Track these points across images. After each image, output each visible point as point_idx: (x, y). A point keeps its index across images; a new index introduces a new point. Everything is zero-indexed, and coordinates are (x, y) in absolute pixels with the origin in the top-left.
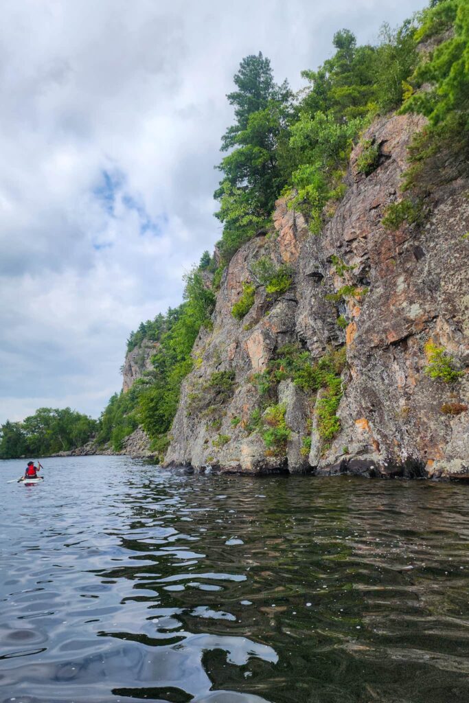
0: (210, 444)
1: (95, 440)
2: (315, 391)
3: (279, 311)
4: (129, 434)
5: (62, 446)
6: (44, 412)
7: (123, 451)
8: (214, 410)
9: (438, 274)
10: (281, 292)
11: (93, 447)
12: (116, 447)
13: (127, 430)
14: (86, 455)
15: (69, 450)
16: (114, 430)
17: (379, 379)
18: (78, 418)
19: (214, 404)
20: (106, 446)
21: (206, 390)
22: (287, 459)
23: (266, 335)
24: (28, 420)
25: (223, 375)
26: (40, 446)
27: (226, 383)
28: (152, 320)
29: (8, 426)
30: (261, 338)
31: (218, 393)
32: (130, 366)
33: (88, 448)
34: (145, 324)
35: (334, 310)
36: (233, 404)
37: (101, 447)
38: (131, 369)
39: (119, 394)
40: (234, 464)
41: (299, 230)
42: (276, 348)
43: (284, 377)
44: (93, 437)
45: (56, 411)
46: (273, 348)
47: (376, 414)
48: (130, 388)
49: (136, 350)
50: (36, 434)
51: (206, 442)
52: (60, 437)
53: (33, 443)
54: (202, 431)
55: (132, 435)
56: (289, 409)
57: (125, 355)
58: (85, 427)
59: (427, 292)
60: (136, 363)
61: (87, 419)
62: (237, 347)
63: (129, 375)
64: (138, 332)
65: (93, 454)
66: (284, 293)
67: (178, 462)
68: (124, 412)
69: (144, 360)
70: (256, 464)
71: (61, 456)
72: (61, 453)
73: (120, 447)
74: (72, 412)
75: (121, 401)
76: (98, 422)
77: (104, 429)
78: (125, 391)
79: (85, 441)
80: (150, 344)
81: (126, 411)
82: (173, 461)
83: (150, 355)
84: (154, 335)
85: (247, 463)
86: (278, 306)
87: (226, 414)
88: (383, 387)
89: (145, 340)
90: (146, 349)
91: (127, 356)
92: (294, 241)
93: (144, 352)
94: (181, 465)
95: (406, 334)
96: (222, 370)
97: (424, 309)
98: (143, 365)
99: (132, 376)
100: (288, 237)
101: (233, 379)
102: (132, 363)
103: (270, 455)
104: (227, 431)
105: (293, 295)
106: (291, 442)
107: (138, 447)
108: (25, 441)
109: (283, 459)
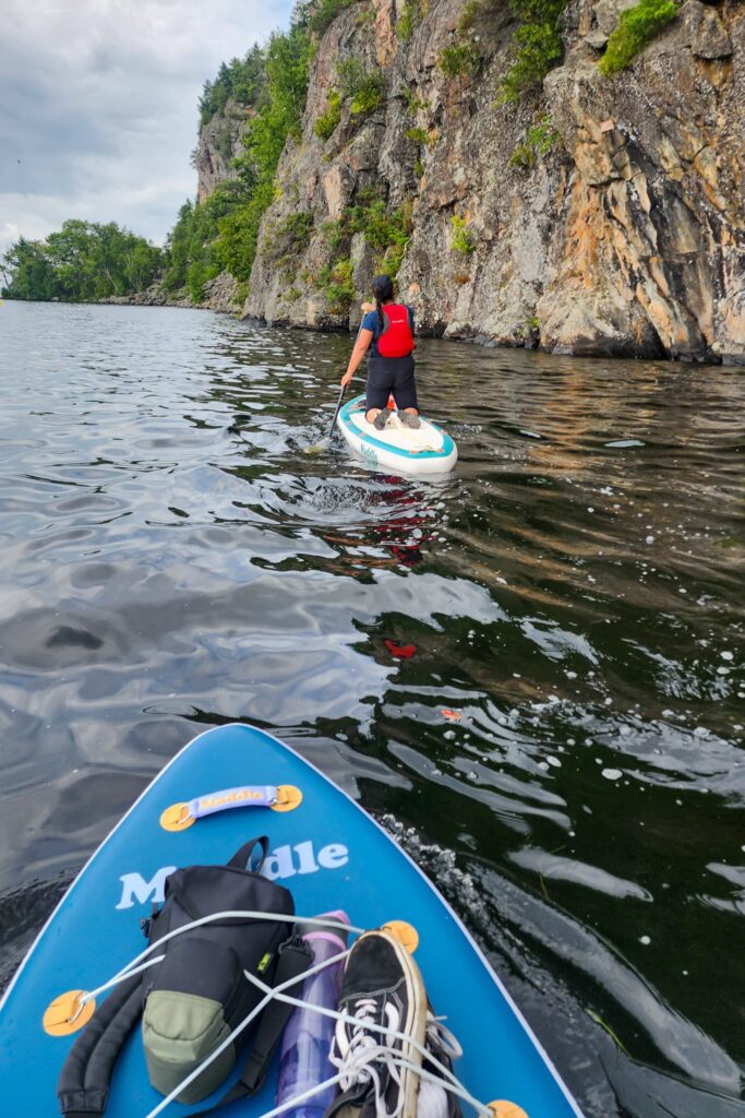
0: (282, 298)
1: (162, 282)
2: (385, 248)
3: (363, 140)
4: (213, 276)
5: (113, 288)
6: (77, 227)
7: (206, 304)
8: (287, 261)
9: (480, 139)
10: (369, 112)
11: (161, 293)
12: (196, 296)
13: (210, 269)
14: (151, 305)
15: (124, 295)
16: (191, 270)
17: (432, 242)
18: (133, 243)
19: (290, 253)
20: (179, 294)
21: (280, 235)
22: (349, 319)
23: (345, 174)
24: (53, 238)
25: (300, 218)
26: (78, 285)
27: (302, 229)
28: (242, 57)
29: (23, 248)
30: (338, 177)
31: (294, 240)
32: (207, 152)
33: (153, 294)
34: (229, 67)
35: (415, 151)
36: (307, 255)
37: (172, 295)
38: (209, 160)
39: (193, 201)
40: (302, 320)
41: (398, 17)
42: (355, 190)
43: (357, 230)
44: (159, 277)
45: (96, 227)
46: (351, 190)
47: (424, 279)
48: (210, 195)
49: (215, 122)
50: (68, 263)
51: (279, 296)
52: (108, 272)
53: (67, 279)
54: (276, 283)
55: (218, 278)
56: (356, 267)
57: (197, 130)
58: (146, 260)
59: (470, 157)
60: (218, 148)
61: (146, 246)
62: (317, 182)
63: (208, 171)
64: (218, 83)
65: (162, 304)
66: (372, 113)
67: (252, 315)
68: (204, 238)
69: (231, 142)
70: (319, 320)
71: (114, 303)
72: (113, 298)
73: (201, 298)
74: (120, 231)
75: (197, 218)
76: (164, 251)
77: (175, 264)
78: (203, 201)
79: (147, 283)
80: (239, 112)
81: (206, 238)
82: (248, 315)
83: (241, 133)
84: (246, 92)
85: (311, 319)
86: (364, 133)
87: (300, 266)
88: (434, 252)
89: (231, 103)
90: (233, 121)
91: (200, 133)
92: (391, 34)
93: (230, 127)
94: (256, 318)
95: (452, 199)
96: (300, 211)
97: (467, 175)
98: (229, 154)
99: (212, 172)
100: (384, 27)
101: (311, 224)
102: (211, 148)
103: (333, 313)
104: (300, 286)
105: (382, 117)
106: (355, 302)
107: (227, 298)
108: (54, 275)
109: (346, 318)
